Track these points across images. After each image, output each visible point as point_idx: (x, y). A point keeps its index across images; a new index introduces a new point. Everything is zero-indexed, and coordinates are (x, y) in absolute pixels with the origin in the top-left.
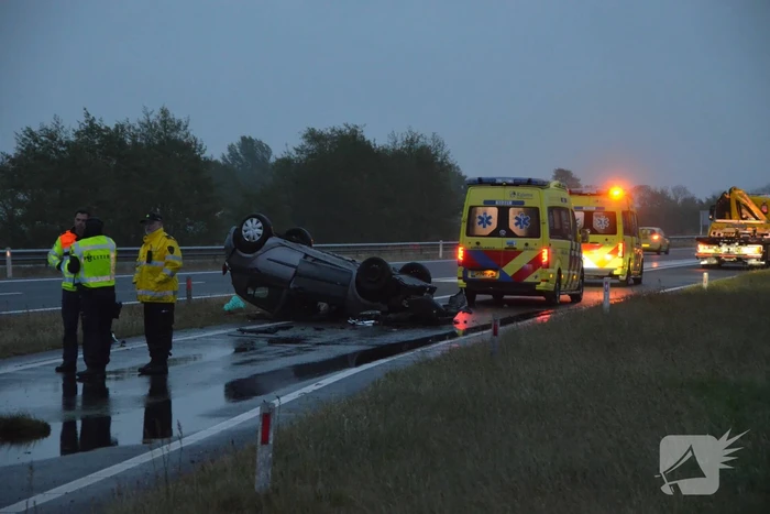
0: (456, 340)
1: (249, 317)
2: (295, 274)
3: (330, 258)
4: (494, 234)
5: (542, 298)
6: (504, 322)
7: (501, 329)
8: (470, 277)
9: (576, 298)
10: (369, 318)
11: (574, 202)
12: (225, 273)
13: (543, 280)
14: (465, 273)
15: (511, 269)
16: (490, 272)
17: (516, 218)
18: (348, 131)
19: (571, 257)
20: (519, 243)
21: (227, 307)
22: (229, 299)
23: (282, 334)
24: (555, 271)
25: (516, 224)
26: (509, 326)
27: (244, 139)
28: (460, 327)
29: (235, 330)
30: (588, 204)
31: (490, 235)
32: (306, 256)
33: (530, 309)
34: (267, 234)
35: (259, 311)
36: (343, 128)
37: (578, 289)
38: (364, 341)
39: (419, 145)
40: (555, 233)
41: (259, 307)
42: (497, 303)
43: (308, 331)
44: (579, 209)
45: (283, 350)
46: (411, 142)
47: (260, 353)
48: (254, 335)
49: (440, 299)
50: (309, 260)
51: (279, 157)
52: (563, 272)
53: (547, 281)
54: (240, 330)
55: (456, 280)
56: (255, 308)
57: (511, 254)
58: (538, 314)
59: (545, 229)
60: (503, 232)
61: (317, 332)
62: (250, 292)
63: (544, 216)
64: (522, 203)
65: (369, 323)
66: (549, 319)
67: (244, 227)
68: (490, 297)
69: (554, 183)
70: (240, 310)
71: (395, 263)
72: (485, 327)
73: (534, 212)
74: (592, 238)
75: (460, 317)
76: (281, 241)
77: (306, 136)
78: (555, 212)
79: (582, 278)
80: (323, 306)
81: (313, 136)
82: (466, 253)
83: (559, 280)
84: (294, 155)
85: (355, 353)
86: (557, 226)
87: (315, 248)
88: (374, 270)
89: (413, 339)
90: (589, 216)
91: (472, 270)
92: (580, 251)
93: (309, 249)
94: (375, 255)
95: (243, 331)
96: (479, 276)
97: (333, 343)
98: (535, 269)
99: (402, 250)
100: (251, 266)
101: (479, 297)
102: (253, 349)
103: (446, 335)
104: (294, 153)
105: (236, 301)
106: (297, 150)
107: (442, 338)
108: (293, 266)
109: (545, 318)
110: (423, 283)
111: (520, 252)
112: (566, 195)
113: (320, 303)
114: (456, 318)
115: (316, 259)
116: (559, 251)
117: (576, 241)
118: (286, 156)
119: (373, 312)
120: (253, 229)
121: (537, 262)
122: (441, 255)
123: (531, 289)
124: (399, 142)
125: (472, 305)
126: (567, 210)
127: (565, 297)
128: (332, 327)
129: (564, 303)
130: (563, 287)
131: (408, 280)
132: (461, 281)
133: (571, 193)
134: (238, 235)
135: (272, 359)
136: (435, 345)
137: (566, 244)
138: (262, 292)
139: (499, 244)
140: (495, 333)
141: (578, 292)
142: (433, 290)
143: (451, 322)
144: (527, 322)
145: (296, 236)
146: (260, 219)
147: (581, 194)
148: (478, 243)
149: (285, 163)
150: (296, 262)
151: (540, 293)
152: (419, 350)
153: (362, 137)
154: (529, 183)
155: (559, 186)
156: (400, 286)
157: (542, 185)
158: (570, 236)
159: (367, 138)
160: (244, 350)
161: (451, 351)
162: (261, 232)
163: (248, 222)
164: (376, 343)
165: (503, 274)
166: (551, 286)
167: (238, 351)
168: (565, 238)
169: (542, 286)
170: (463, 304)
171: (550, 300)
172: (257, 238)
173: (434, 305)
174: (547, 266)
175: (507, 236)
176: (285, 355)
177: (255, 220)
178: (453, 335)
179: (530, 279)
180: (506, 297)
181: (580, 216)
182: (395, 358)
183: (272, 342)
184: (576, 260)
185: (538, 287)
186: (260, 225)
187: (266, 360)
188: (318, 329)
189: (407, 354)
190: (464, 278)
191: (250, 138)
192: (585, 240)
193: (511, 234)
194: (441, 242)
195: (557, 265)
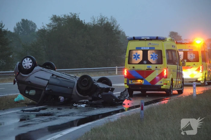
0: (125, 112)
1: (26, 104)
2: (48, 84)
3: (64, 76)
4: (141, 63)
5: (164, 92)
6: (146, 104)
7: (145, 107)
8: (130, 83)
9: (180, 92)
10: (83, 103)
11: (178, 47)
12: (14, 83)
13: (164, 84)
14: (128, 81)
15: (149, 79)
16: (139, 81)
17: (151, 55)
18: (72, 16)
19: (177, 73)
20: (152, 67)
21: (16, 100)
22: (16, 96)
23: (42, 112)
24: (170, 79)
25: (151, 58)
26: (149, 106)
27: (23, 20)
28: (126, 107)
29: (20, 110)
30: (185, 48)
31: (139, 64)
32: (53, 75)
33: (158, 97)
34: (34, 65)
35: (31, 101)
36: (70, 15)
37: (181, 88)
38: (81, 114)
39: (106, 22)
40: (170, 62)
41: (31, 99)
42: (143, 95)
43: (54, 110)
44: (181, 50)
45: (43, 119)
46: (102, 20)
47: (32, 121)
48: (29, 112)
49: (117, 94)
50: (55, 77)
51: (40, 29)
52: (174, 80)
53: (166, 84)
54: (22, 110)
55: (124, 85)
56: (29, 100)
57: (149, 72)
58: (162, 100)
59: (165, 60)
60: (145, 62)
61: (59, 111)
62: (27, 92)
63: (164, 54)
64: (154, 48)
65: (83, 106)
66: (168, 102)
67: (23, 62)
68: (140, 92)
69: (168, 39)
70: (22, 101)
71: (95, 77)
72: (137, 107)
73: (160, 52)
74: (187, 64)
75: (126, 102)
76: (41, 68)
77: (52, 19)
78: (170, 52)
79: (183, 82)
80: (62, 98)
81: (55, 19)
82: (128, 72)
83: (172, 84)
84: (47, 28)
85: (76, 120)
86: (171, 59)
87: (57, 71)
88: (85, 80)
89: (104, 113)
90: (185, 53)
91: (131, 80)
92: (182, 70)
93: (54, 71)
94: (86, 74)
95: (24, 111)
96: (134, 83)
97: (66, 115)
98: (161, 79)
99: (98, 71)
100: (27, 80)
101: (135, 93)
102: (29, 119)
103: (119, 110)
104: (46, 27)
105: (20, 97)
106: (48, 25)
107: (118, 112)
108: (47, 80)
109: (166, 101)
110: (108, 87)
111: (153, 71)
112: (174, 44)
113: (60, 97)
114: (124, 103)
115: (58, 76)
116: (172, 70)
117: (179, 65)
118: (42, 28)
119: (85, 100)
120: (27, 63)
121: (161, 75)
122: (117, 73)
123: (159, 88)
124: (96, 21)
125: (131, 96)
126: (175, 51)
127: (175, 92)
128: (66, 108)
129: (174, 94)
130: (174, 87)
131: (101, 85)
132: (126, 85)
133: (177, 43)
134: (20, 66)
135: (37, 124)
136: (114, 115)
137: (175, 67)
138: (32, 92)
139: (144, 67)
140: (142, 109)
141: (181, 89)
142: (113, 90)
143: (121, 104)
144: (158, 103)
145: (48, 66)
146: (31, 58)
147: (181, 43)
148: (133, 67)
149: (43, 31)
150: (49, 78)
151: (163, 90)
152: (107, 118)
153: (79, 19)
154: (157, 39)
155: (171, 40)
156: (97, 88)
157: (163, 40)
158: (177, 63)
159: (81, 20)
160: (25, 120)
161: (122, 118)
162: (31, 64)
163: (25, 60)
164: (86, 115)
165: (146, 81)
166: (168, 87)
167: (21, 120)
168: (174, 64)
169: (164, 87)
170: (127, 96)
171: (168, 93)
172: (30, 67)
173: (114, 97)
174: (166, 77)
175: (147, 64)
176: (43, 121)
177: (28, 59)
178: (123, 110)
179: (158, 84)
180: (147, 92)
181: (181, 53)
182: (95, 122)
183: (37, 116)
184: (180, 74)
185: (162, 87)
186: (31, 61)
187: (35, 124)
188: (59, 109)
189: (101, 120)
190: (128, 84)
191: (27, 20)
192: (184, 64)
193: (149, 63)
194: (117, 67)
195: (171, 76)
